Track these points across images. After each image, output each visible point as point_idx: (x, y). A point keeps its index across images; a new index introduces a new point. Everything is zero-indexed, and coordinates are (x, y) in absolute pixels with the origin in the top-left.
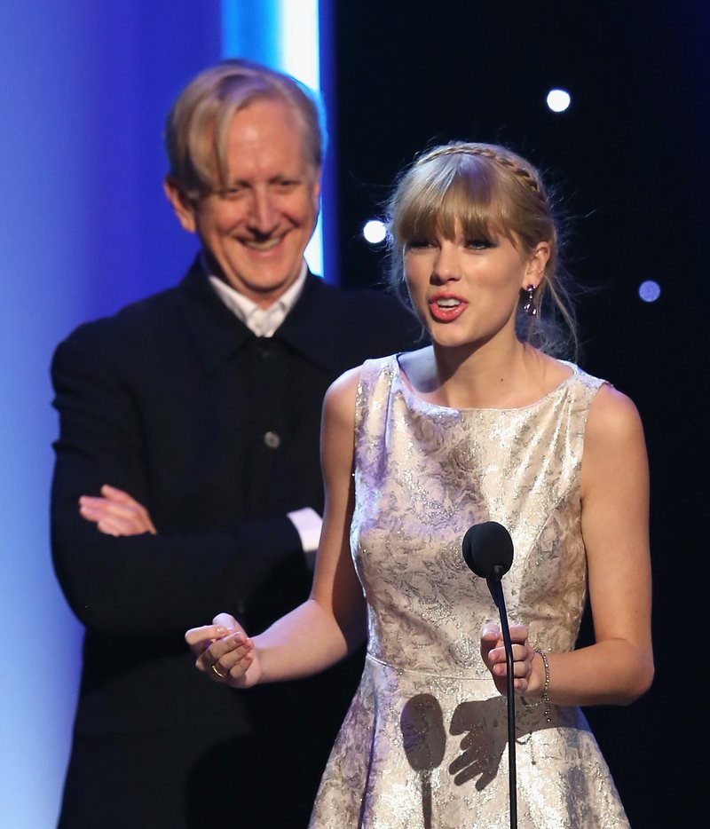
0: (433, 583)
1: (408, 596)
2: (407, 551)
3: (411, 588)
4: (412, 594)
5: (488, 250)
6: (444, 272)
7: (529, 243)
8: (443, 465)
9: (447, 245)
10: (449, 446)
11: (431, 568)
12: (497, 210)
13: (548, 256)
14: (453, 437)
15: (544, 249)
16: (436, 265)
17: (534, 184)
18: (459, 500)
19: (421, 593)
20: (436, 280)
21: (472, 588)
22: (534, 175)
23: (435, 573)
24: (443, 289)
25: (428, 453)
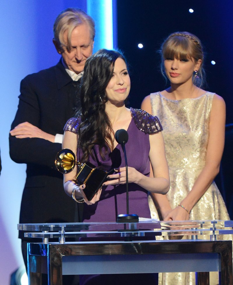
0: (177, 143)
1: (171, 147)
2: (170, 135)
3: (171, 145)
4: (172, 147)
5: (186, 62)
6: (174, 67)
7: (196, 60)
8: (178, 114)
9: (176, 60)
10: (179, 109)
11: (177, 139)
12: (189, 52)
13: (201, 63)
14: (180, 106)
15: (200, 61)
16: (172, 65)
17: (199, 45)
18: (183, 121)
19: (174, 146)
20: (172, 69)
21: (188, 143)
22: (199, 42)
23: (178, 140)
24: (174, 71)
25: (173, 112)
